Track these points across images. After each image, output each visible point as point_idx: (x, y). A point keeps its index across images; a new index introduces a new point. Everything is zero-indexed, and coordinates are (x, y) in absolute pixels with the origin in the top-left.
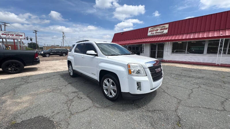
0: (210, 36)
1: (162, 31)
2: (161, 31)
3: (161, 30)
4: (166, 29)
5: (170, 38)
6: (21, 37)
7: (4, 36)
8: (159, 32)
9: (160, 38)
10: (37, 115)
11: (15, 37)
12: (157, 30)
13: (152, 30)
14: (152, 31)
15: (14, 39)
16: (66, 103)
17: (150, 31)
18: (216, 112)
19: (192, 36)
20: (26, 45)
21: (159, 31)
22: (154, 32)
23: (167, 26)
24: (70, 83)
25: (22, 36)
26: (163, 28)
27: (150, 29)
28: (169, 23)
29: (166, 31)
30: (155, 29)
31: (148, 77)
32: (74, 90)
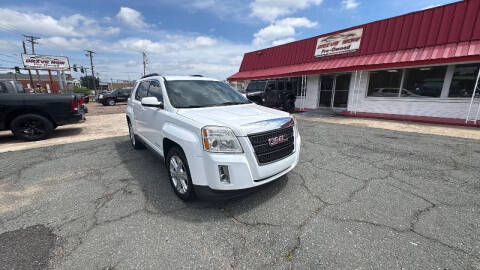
0: (458, 54)
1: (347, 45)
2: (344, 45)
3: (345, 42)
4: (357, 40)
5: (363, 61)
6: (61, 66)
7: (32, 64)
8: (342, 48)
9: (340, 62)
10: (34, 224)
11: (51, 66)
12: (336, 43)
13: (324, 43)
14: (323, 46)
15: (49, 71)
16: (97, 202)
17: (320, 47)
18: (389, 235)
19: (414, 56)
20: (77, 81)
21: (340, 46)
22: (330, 48)
23: (359, 33)
24: (124, 162)
25: (63, 63)
26: (350, 38)
27: (320, 42)
28: (364, 27)
29: (355, 46)
30: (333, 40)
31: (247, 156)
32: (127, 174)
